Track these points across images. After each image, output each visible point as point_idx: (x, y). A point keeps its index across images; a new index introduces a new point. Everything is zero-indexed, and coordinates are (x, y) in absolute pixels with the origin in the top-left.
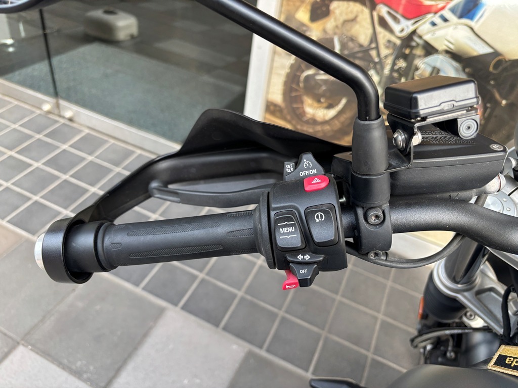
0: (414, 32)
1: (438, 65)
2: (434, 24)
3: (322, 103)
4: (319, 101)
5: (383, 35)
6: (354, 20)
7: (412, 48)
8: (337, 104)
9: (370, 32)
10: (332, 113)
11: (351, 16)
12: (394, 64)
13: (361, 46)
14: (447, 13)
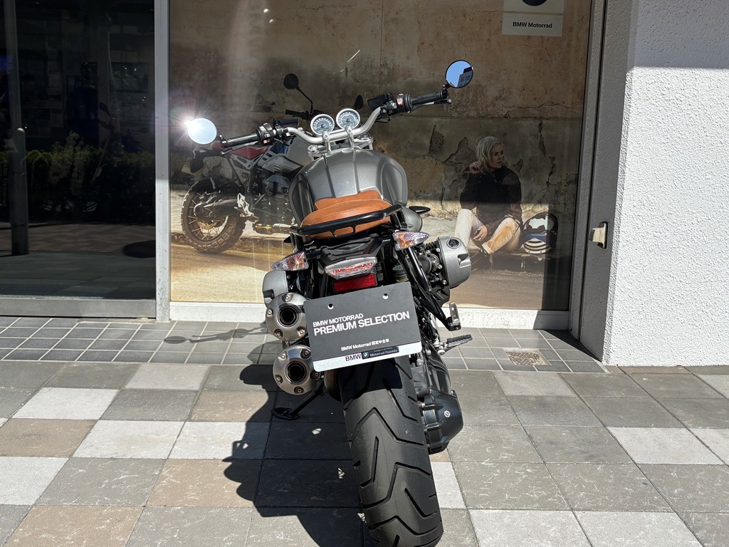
0: (256, 164)
1: (277, 181)
2: (266, 159)
3: (214, 223)
4: (210, 223)
5: (238, 170)
6: (219, 165)
7: (258, 175)
8: (224, 222)
9: (231, 170)
10: (221, 228)
11: (218, 164)
12: (251, 186)
13: (228, 180)
14: (271, 153)
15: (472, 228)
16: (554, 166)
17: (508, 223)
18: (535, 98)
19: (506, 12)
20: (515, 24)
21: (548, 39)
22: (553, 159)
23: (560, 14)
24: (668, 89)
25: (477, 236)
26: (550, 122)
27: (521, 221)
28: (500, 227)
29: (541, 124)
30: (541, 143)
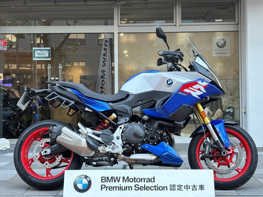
15: (208, 113)
16: (231, 93)
17: (219, 110)
18: (224, 74)
19: (213, 50)
20: (216, 53)
21: (226, 57)
22: (231, 91)
23: (229, 50)
24: (258, 68)
25: (210, 115)
26: (229, 81)
27: (223, 110)
28: (217, 112)
29: (226, 81)
30: (227, 86)
